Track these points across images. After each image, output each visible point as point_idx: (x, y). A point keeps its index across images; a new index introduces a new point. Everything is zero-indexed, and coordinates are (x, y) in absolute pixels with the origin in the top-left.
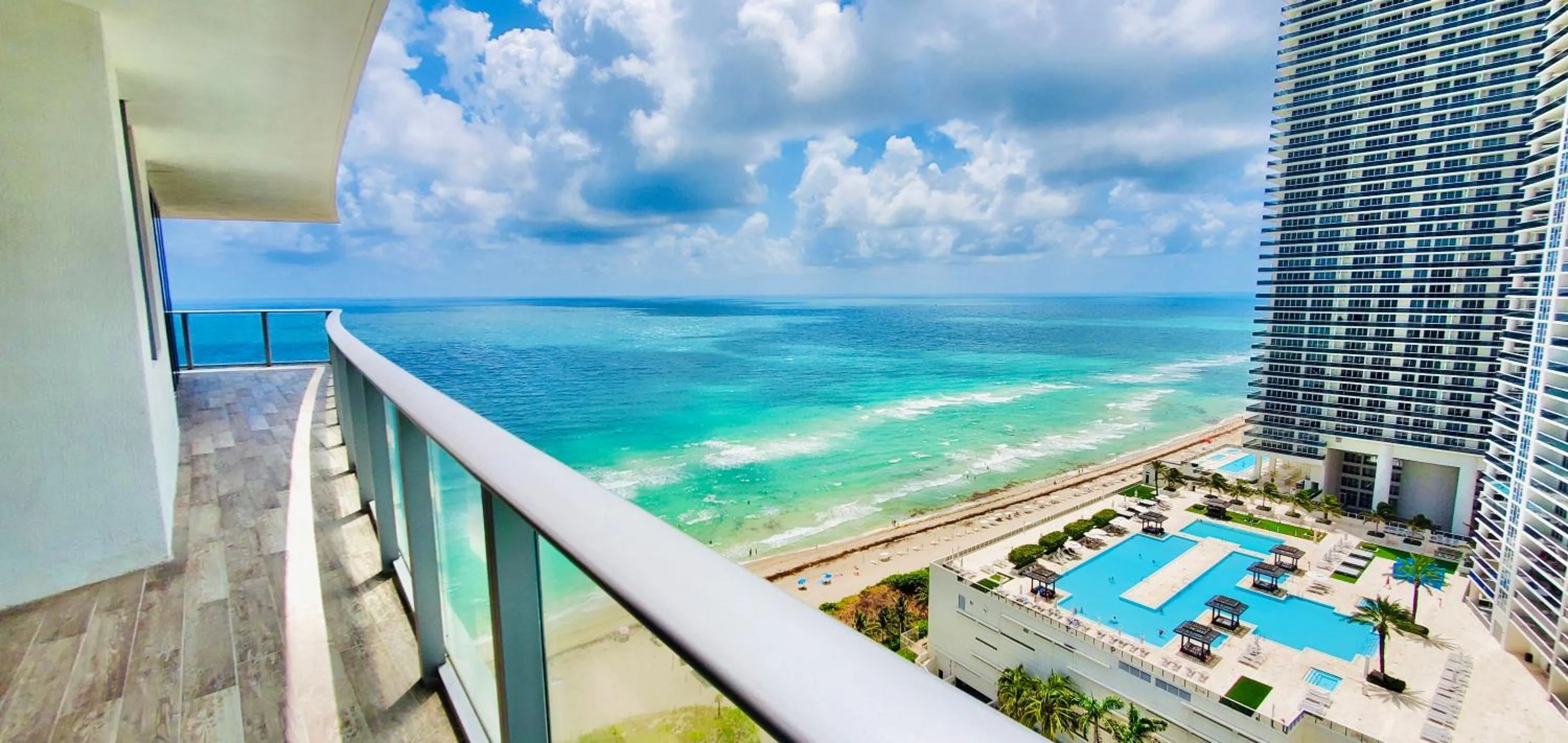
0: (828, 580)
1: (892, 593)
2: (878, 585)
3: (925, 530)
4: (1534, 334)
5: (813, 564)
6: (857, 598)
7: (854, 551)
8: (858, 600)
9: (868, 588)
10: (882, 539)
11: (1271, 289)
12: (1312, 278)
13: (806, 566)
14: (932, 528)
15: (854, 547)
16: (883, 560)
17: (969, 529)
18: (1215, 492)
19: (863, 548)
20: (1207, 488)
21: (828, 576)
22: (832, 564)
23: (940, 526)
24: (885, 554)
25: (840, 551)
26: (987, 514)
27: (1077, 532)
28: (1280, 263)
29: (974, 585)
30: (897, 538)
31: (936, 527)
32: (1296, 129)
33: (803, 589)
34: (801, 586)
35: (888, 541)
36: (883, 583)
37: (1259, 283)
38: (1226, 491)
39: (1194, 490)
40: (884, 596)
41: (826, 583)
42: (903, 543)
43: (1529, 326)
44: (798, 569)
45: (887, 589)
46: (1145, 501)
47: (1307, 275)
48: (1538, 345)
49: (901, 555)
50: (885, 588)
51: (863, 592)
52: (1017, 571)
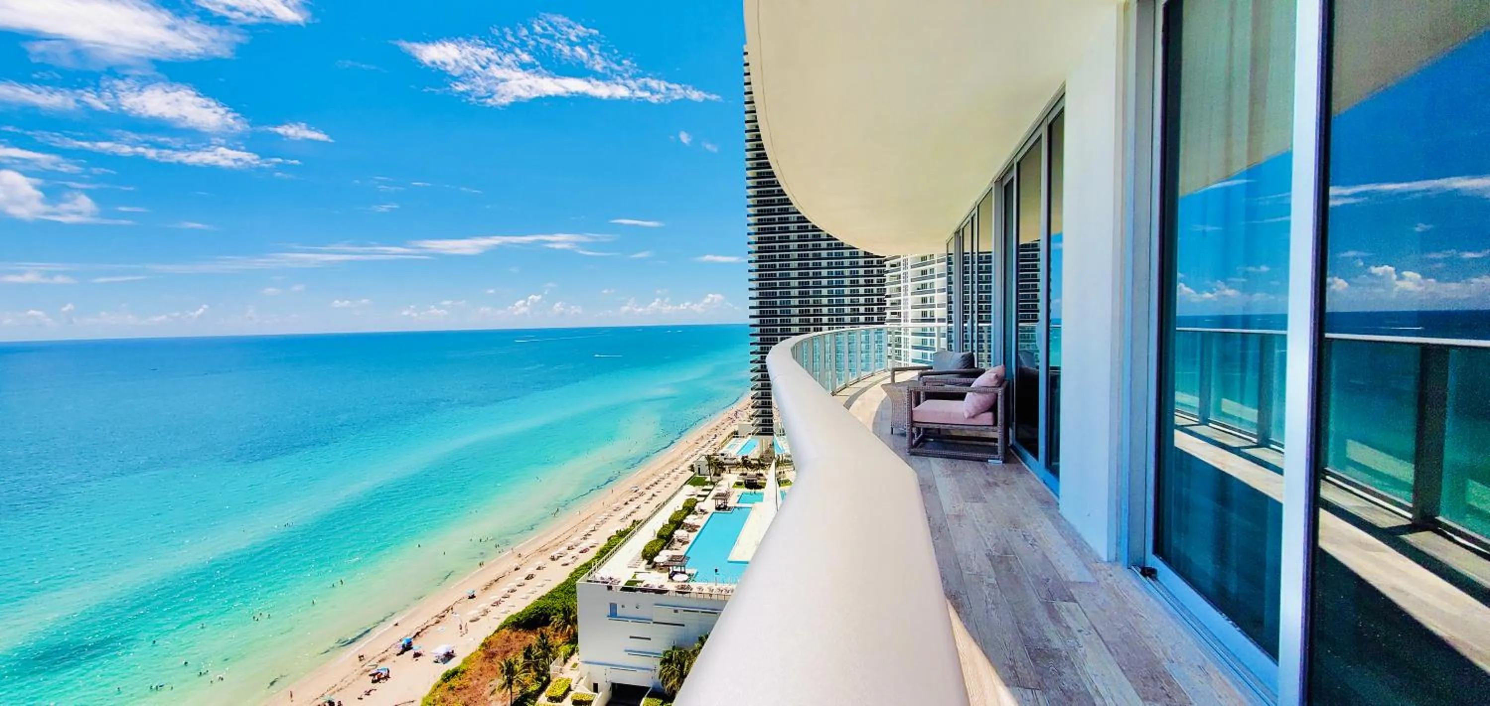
1: (514, 634)
2: (497, 631)
6: (480, 653)
8: (483, 655)
9: (487, 638)
18: (745, 470)
20: (741, 469)
27: (677, 523)
29: (623, 589)
36: (502, 627)
38: (752, 468)
39: (730, 473)
40: (508, 640)
45: (508, 632)
46: (706, 487)
50: (506, 632)
51: (483, 645)
52: (650, 566)
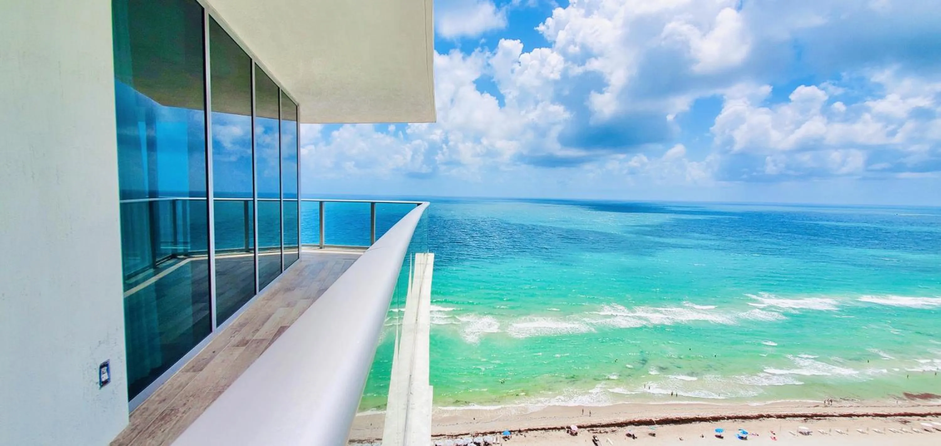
0: (744, 436)
3: (850, 416)
5: (729, 418)
7: (769, 416)
10: (800, 413)
13: (723, 418)
14: (858, 416)
15: (770, 413)
16: (801, 433)
17: (905, 428)
19: (779, 417)
21: (744, 433)
22: (747, 422)
23: (867, 415)
24: (804, 427)
25: (756, 414)
26: (929, 417)
30: (816, 416)
31: (863, 415)
33: (720, 437)
34: (718, 434)
35: (806, 417)
41: (742, 438)
42: (823, 422)
44: (715, 419)
49: (823, 433)
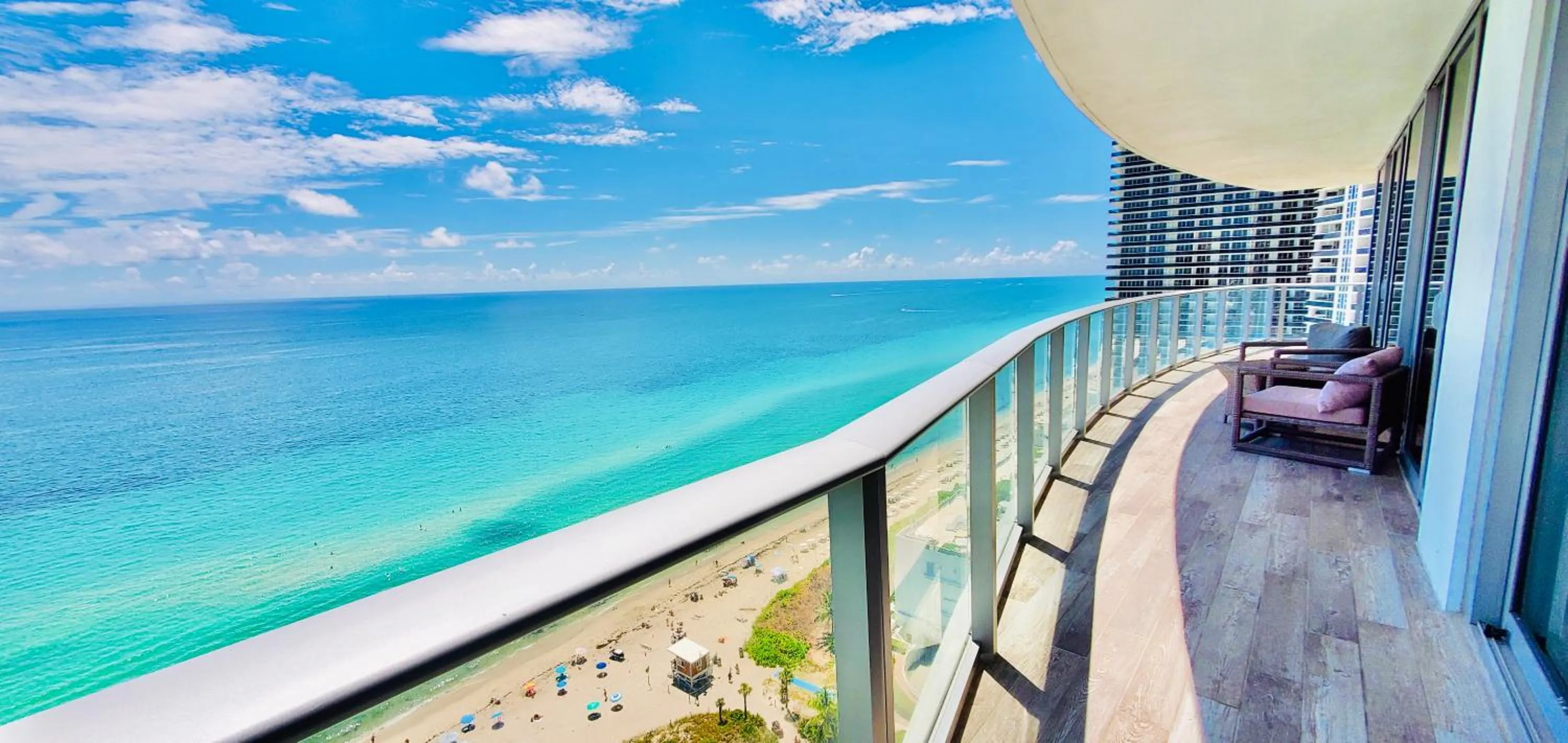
4: (1336, 302)
6: (808, 581)
11: (1116, 273)
12: (1147, 263)
28: (1123, 250)
29: (941, 551)
32: (1130, 162)
37: (1109, 267)
43: (1331, 297)
47: (1144, 261)
48: (1340, 310)
